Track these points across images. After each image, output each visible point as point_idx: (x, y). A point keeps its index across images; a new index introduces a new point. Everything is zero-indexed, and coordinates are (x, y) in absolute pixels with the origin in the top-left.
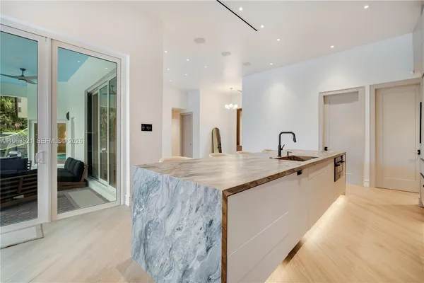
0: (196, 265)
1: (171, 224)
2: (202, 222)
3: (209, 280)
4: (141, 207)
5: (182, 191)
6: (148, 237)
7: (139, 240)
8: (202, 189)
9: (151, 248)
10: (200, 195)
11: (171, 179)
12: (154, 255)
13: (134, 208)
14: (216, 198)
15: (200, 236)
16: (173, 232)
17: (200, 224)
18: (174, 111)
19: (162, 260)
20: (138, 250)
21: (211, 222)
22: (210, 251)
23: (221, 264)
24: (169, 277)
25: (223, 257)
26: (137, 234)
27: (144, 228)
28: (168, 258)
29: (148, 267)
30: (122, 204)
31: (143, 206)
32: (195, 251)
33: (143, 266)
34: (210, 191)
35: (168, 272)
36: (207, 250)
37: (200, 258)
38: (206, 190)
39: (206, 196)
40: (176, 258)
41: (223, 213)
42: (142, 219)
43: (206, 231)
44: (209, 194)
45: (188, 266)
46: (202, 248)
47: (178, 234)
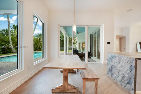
0: (127, 76)
1: (119, 66)
2: (129, 65)
3: (131, 79)
4: (110, 62)
5: (122, 58)
6: (112, 69)
7: (109, 70)
8: (129, 58)
9: (113, 72)
10: (128, 59)
11: (119, 56)
12: (114, 73)
13: (108, 62)
14: (133, 60)
15: (128, 69)
16: (120, 68)
17: (128, 66)
18: (117, 36)
19: (116, 74)
20: (109, 72)
21: (131, 66)
22: (131, 72)
23: (134, 75)
24: (118, 78)
25: (135, 74)
26: (109, 68)
27: (111, 67)
28: (118, 74)
29: (112, 76)
30: (101, 63)
31: (111, 62)
32: (126, 72)
33: (110, 76)
34: (131, 58)
35: (118, 77)
36: (130, 72)
37: (128, 74)
38: (130, 58)
39: (130, 59)
40: (121, 74)
41: (135, 64)
42: (110, 65)
43: (130, 68)
44: (131, 59)
45: (124, 76)
46: (129, 72)
47: (121, 68)
